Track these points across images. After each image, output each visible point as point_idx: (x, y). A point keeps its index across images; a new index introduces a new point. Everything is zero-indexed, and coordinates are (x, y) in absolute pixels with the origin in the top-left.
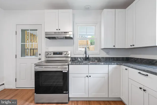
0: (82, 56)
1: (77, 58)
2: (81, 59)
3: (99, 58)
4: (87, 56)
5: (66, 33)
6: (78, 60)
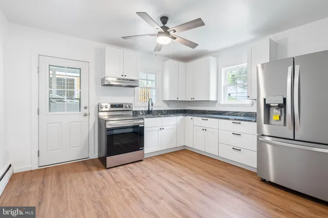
0: (143, 109)
1: (139, 111)
2: (142, 113)
3: (161, 110)
4: (151, 109)
5: (132, 80)
6: (140, 114)
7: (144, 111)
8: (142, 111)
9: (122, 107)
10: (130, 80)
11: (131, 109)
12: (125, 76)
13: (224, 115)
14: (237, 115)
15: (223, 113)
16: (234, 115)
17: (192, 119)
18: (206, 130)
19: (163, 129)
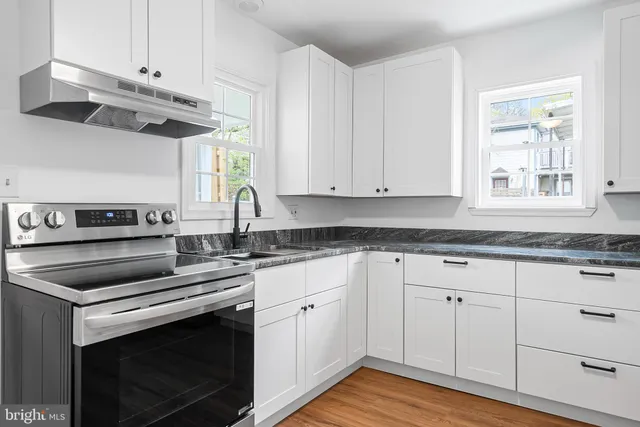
0: (212, 229)
1: (199, 237)
2: (212, 243)
3: (273, 232)
4: (242, 229)
5: (185, 101)
6: (202, 248)
7: (219, 235)
8: (210, 238)
9: (134, 221)
10: (177, 99)
11: (169, 229)
12: (157, 75)
13: (489, 244)
14: (539, 245)
16: (530, 245)
17: (397, 260)
18: (460, 300)
19: (312, 307)
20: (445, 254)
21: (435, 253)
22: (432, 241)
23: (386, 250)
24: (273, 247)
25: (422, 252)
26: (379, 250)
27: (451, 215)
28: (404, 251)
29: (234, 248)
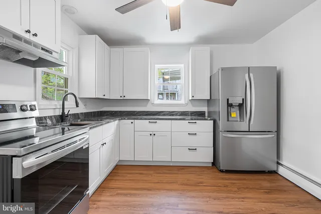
1: (46, 118)
2: (52, 121)
4: (66, 113)
5: (47, 51)
6: (47, 123)
7: (55, 116)
8: (50, 118)
10: (43, 49)
12: (35, 35)
14: (173, 115)
15: (157, 114)
16: (170, 115)
17: (132, 123)
18: (154, 135)
19: (105, 144)
20: (149, 119)
21: (146, 119)
22: (140, 115)
23: (128, 119)
24: (79, 120)
25: (141, 119)
26: (125, 119)
27: (146, 106)
28: (134, 119)
29: (62, 121)
